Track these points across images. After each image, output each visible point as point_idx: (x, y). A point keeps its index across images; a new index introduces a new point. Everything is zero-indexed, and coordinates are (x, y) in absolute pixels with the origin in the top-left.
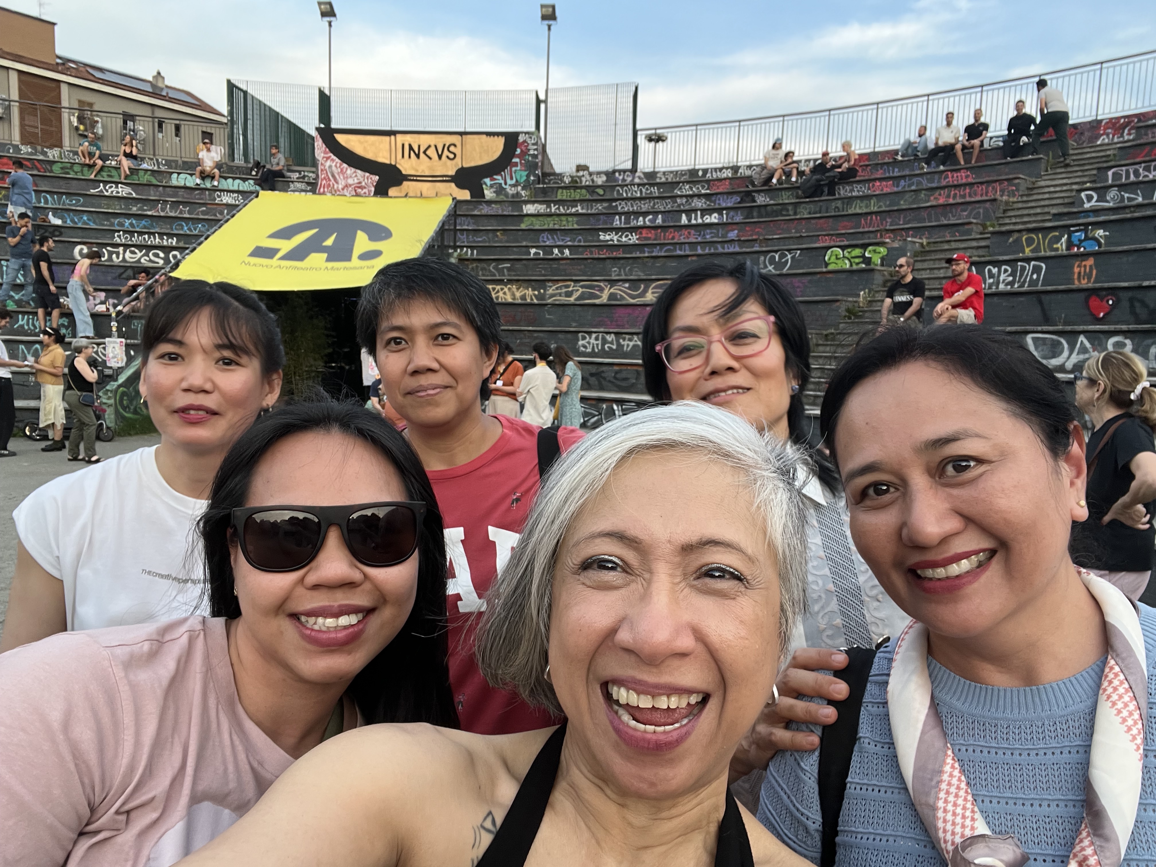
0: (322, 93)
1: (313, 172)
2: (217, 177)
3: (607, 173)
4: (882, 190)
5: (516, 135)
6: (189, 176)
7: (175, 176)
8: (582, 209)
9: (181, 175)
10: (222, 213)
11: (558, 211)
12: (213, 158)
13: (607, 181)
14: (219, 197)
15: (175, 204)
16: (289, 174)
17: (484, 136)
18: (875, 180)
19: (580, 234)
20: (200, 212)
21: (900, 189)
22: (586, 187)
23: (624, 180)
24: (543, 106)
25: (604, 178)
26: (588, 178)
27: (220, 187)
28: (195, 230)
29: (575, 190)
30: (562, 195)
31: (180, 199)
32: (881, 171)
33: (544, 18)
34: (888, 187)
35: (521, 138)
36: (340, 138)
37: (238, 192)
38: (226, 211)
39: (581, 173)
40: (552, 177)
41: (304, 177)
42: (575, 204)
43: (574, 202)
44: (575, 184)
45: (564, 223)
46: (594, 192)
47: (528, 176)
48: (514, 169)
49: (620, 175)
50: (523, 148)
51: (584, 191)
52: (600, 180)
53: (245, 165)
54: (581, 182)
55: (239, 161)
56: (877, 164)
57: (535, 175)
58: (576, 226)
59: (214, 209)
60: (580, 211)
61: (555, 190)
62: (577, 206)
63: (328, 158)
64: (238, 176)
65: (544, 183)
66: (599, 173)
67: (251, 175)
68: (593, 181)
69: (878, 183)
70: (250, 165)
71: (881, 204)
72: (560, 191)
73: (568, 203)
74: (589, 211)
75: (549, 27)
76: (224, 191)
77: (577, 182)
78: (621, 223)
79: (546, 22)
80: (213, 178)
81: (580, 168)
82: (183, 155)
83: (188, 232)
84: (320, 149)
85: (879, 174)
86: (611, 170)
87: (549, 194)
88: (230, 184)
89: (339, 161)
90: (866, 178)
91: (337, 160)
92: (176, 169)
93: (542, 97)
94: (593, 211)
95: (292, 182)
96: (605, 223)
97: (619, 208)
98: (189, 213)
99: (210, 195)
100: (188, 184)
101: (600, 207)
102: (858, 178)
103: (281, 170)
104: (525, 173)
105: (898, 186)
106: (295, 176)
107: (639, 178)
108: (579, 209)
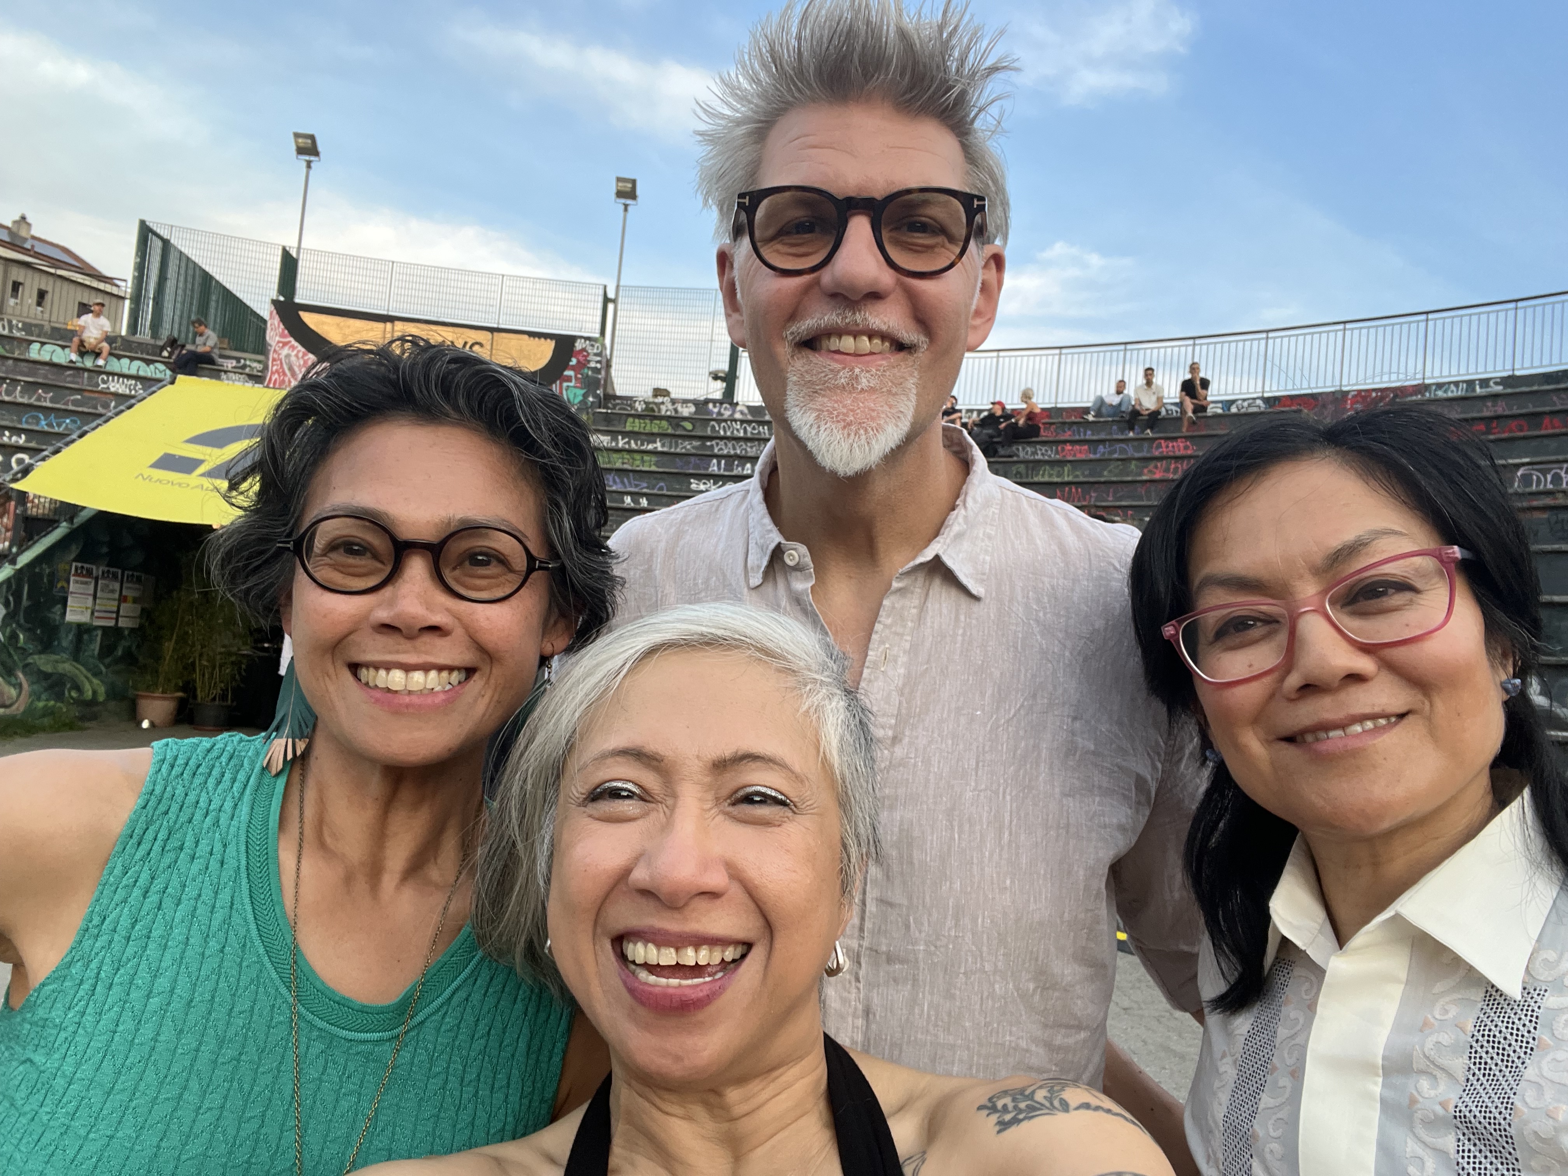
0: (286, 254)
1: (259, 362)
2: (105, 353)
3: (696, 403)
4: (1075, 455)
5: (572, 339)
6: (59, 349)
7: (36, 346)
8: (663, 445)
9: (47, 347)
10: (106, 406)
11: (627, 446)
12: (102, 326)
13: (696, 413)
14: (104, 382)
15: (30, 387)
16: (220, 360)
17: (526, 337)
18: (1065, 442)
19: (662, 479)
20: (71, 402)
21: (1098, 456)
22: (668, 418)
23: (719, 413)
24: (611, 307)
25: (692, 409)
26: (670, 407)
27: (109, 368)
28: (59, 425)
29: (651, 421)
30: (632, 425)
31: (40, 380)
32: (1069, 433)
33: (620, 194)
34: (1082, 453)
35: (579, 345)
36: (307, 317)
37: (137, 378)
38: (113, 404)
39: (660, 399)
40: (618, 401)
41: (244, 367)
42: (652, 438)
43: (651, 437)
44: (650, 413)
45: (638, 463)
46: (678, 426)
47: (585, 396)
48: (565, 384)
49: (715, 406)
50: (582, 359)
51: (664, 423)
52: (687, 411)
53: (152, 342)
54: (659, 410)
55: (144, 335)
56: (1064, 423)
57: (596, 396)
58: (654, 468)
59: (95, 399)
60: (660, 449)
61: (624, 417)
62: (655, 442)
63: (285, 344)
64: (139, 355)
65: (608, 408)
66: (685, 402)
67: (160, 355)
68: (676, 410)
69: (1068, 447)
70: (161, 343)
71: (1078, 473)
72: (630, 420)
73: (644, 437)
74: (673, 450)
75: (626, 206)
76: (113, 374)
77: (653, 410)
78: (719, 469)
79: (623, 201)
80: (97, 355)
81: (658, 392)
82: (54, 319)
83: (46, 428)
84: (275, 332)
85: (1067, 436)
86: (702, 398)
87: (616, 422)
88: (124, 365)
89: (303, 350)
90: (1051, 439)
91: (300, 348)
92: (39, 336)
93: (611, 295)
94: (678, 450)
95: (226, 372)
96: (697, 467)
97: (716, 451)
98: (52, 401)
99: (89, 378)
100: (56, 360)
101: (688, 446)
102: (1039, 439)
103: (208, 352)
104: (580, 392)
105: (1095, 453)
106: (230, 364)
107: (742, 413)
108: (658, 446)
